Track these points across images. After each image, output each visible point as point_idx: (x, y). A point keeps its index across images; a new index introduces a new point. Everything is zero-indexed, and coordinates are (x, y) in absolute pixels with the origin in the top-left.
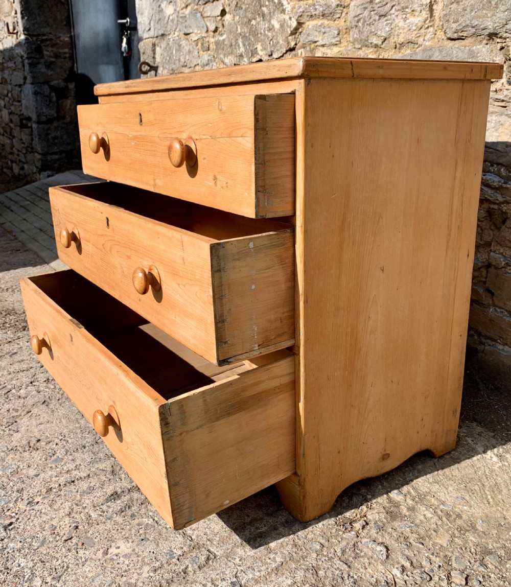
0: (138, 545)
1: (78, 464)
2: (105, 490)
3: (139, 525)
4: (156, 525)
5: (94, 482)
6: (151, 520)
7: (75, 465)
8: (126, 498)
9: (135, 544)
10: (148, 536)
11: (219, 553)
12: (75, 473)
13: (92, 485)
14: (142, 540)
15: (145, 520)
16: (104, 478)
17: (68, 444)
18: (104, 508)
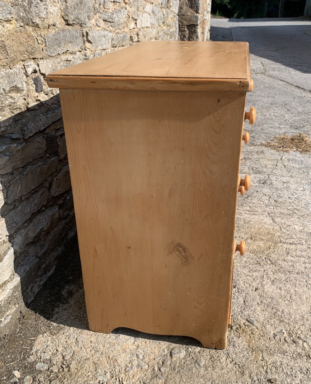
0: (292, 225)
1: (304, 265)
2: (296, 248)
3: (288, 231)
4: (282, 227)
5: (299, 253)
6: (282, 230)
7: (306, 264)
8: (288, 241)
9: (292, 226)
10: (287, 226)
11: (267, 214)
12: (306, 261)
13: (301, 252)
14: (289, 226)
15: (284, 231)
16: (294, 253)
17: (306, 279)
18: (298, 242)
